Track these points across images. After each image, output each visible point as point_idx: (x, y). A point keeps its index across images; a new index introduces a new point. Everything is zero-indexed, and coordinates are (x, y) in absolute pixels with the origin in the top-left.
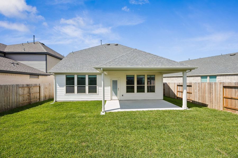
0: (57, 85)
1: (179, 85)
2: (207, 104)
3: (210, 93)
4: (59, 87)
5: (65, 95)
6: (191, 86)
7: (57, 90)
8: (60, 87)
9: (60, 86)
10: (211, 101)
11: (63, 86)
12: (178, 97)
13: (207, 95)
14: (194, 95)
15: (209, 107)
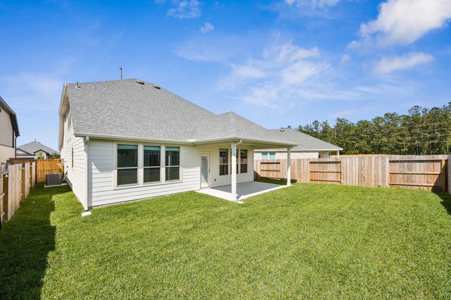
0: (94, 167)
1: (262, 162)
2: (296, 179)
3: (299, 169)
4: (99, 172)
5: (114, 190)
6: (279, 163)
7: (94, 181)
8: (102, 172)
9: (102, 169)
10: (300, 176)
11: (109, 170)
12: (261, 177)
13: (296, 171)
14: (283, 172)
15: (298, 182)
